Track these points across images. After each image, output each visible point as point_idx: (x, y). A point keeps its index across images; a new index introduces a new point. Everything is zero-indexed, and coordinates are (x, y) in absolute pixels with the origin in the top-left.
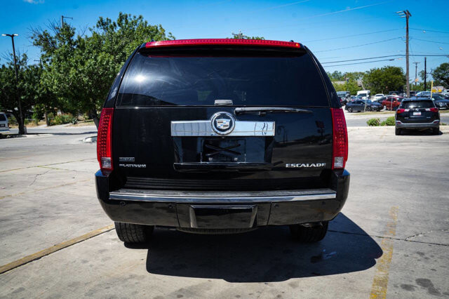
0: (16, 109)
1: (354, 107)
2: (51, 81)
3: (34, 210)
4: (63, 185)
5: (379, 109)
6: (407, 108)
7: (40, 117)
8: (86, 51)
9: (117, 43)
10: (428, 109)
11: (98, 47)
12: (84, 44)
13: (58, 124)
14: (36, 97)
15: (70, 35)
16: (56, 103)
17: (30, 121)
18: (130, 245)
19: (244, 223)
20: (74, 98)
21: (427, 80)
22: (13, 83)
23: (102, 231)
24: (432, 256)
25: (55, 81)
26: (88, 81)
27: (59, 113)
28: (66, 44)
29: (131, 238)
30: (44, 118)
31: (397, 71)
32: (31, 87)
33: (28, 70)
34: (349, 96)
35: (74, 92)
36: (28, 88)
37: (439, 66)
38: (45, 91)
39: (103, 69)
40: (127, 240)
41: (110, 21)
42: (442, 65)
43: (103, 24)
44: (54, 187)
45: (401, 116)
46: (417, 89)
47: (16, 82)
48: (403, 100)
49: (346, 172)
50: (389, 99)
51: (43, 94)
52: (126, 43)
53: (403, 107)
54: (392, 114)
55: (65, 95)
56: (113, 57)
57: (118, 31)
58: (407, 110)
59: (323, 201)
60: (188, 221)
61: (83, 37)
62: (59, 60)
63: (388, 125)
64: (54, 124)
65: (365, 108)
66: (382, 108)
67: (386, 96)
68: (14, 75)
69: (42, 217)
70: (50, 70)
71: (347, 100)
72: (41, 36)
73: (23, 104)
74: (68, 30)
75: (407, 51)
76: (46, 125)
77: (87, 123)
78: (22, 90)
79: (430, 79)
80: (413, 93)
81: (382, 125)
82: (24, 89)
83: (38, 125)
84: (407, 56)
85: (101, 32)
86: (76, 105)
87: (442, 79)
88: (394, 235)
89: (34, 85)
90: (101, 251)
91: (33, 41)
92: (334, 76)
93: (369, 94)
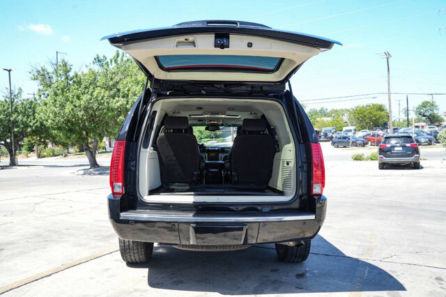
0: (8, 141)
1: (340, 142)
2: (46, 114)
3: (38, 235)
4: (62, 214)
5: (364, 145)
6: (389, 143)
7: (31, 149)
8: (83, 86)
9: (112, 79)
10: (408, 145)
11: (93, 83)
12: (81, 79)
13: (48, 156)
14: (29, 130)
15: (67, 72)
16: (49, 136)
17: (20, 153)
18: (131, 264)
19: (236, 241)
20: (68, 131)
21: (410, 117)
22: (7, 116)
23: (105, 253)
24: (403, 274)
25: (51, 115)
26: (83, 115)
27: (50, 145)
28: (63, 79)
29: (133, 258)
30: (33, 151)
31: (381, 108)
32: (25, 119)
33: (22, 104)
34: (336, 132)
35: (67, 125)
36: (22, 120)
37: (420, 104)
38: (38, 124)
39: (99, 104)
40: (129, 260)
41: (106, 59)
42: (423, 103)
43: (99, 61)
44: (53, 215)
45: (383, 151)
46: (400, 125)
47: (10, 115)
48: (385, 136)
49: (324, 197)
50: (374, 136)
51: (37, 127)
52: (121, 80)
53: (384, 142)
54: (375, 150)
55: (59, 129)
56: (107, 93)
57: (113, 68)
58: (388, 146)
59: (304, 222)
60: (188, 239)
61: (79, 73)
62: (56, 94)
63: (372, 159)
64: (44, 157)
65: (351, 143)
66: (367, 144)
67: (371, 132)
68: (8, 108)
69: (46, 241)
70: (46, 104)
71: (334, 136)
72: (38, 72)
73: (16, 136)
74: (66, 66)
75: (389, 89)
76: (36, 157)
77: (77, 156)
78: (15, 123)
79: (413, 116)
80: (396, 129)
81: (367, 160)
82: (17, 122)
83: (28, 157)
84: (389, 94)
85: (96, 68)
86: (69, 138)
87: (424, 116)
88: (371, 257)
89: (28, 118)
90: (106, 270)
91: (31, 75)
92: (320, 112)
93: (355, 130)
